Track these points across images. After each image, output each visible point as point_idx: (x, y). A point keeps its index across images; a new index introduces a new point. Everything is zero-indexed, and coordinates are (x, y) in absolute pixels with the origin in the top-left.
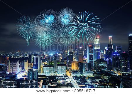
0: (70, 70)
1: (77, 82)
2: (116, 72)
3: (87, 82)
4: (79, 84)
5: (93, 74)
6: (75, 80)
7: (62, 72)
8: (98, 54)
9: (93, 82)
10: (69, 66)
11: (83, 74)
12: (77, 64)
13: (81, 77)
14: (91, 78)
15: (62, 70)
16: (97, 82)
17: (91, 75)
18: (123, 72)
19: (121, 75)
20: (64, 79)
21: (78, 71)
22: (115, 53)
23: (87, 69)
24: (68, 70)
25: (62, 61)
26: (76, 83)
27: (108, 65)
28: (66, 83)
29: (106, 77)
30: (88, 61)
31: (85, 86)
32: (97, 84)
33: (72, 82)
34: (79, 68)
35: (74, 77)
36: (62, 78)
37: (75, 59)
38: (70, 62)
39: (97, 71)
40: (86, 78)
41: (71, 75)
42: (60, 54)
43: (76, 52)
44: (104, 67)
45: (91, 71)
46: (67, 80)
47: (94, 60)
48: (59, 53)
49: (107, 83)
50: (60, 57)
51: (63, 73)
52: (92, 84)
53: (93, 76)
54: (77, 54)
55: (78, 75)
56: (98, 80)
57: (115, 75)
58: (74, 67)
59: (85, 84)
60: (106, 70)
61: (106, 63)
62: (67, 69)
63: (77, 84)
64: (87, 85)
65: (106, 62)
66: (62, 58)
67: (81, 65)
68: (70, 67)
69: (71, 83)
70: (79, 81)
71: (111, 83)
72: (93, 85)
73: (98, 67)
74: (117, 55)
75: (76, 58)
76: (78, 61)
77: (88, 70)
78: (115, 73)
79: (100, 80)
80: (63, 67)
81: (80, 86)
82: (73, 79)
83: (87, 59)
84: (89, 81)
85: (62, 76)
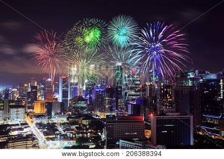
0: (31, 114)
1: (43, 132)
2: (98, 113)
3: (58, 130)
4: (45, 134)
5: (68, 119)
6: (39, 128)
7: (17, 118)
8: (75, 89)
9: (67, 130)
10: (29, 108)
11: (52, 119)
12: (44, 104)
13: (49, 123)
14: (64, 124)
15: (17, 114)
16: (72, 130)
17: (65, 120)
18: (107, 114)
19: (105, 117)
20: (21, 129)
21: (44, 116)
22: (98, 88)
23: (59, 112)
24: (28, 115)
25: (19, 101)
26: (40, 133)
27: (88, 105)
28: (25, 135)
29: (85, 122)
30: (60, 100)
31: (54, 136)
32: (72, 133)
33: (34, 133)
34: (45, 110)
35: (37, 124)
36: (17, 127)
37: (40, 97)
38: (32, 102)
39: (72, 114)
40: (56, 125)
41: (32, 122)
42: (16, 90)
43: (42, 86)
44: (82, 108)
45: (65, 114)
46: (25, 130)
47: (69, 99)
48: (14, 88)
49: (87, 129)
50: (15, 95)
51: (19, 120)
52: (65, 133)
53: (67, 121)
54: (43, 89)
55: (45, 121)
56: (74, 127)
57: (98, 117)
58: (38, 109)
59: (54, 134)
60: (85, 112)
61: (86, 102)
62: (26, 112)
63: (42, 134)
64: (58, 134)
65: (86, 100)
66: (18, 96)
67: (49, 106)
68: (31, 110)
69: (32, 135)
70: (45, 130)
71: (92, 129)
72: (66, 135)
73: (74, 108)
74: (100, 91)
75: (41, 95)
76: (45, 99)
77: (61, 113)
78: (97, 116)
79: (77, 126)
80: (19, 109)
81: (47, 137)
82: (36, 128)
83: (59, 97)
84: (60, 129)
85: (18, 125)
